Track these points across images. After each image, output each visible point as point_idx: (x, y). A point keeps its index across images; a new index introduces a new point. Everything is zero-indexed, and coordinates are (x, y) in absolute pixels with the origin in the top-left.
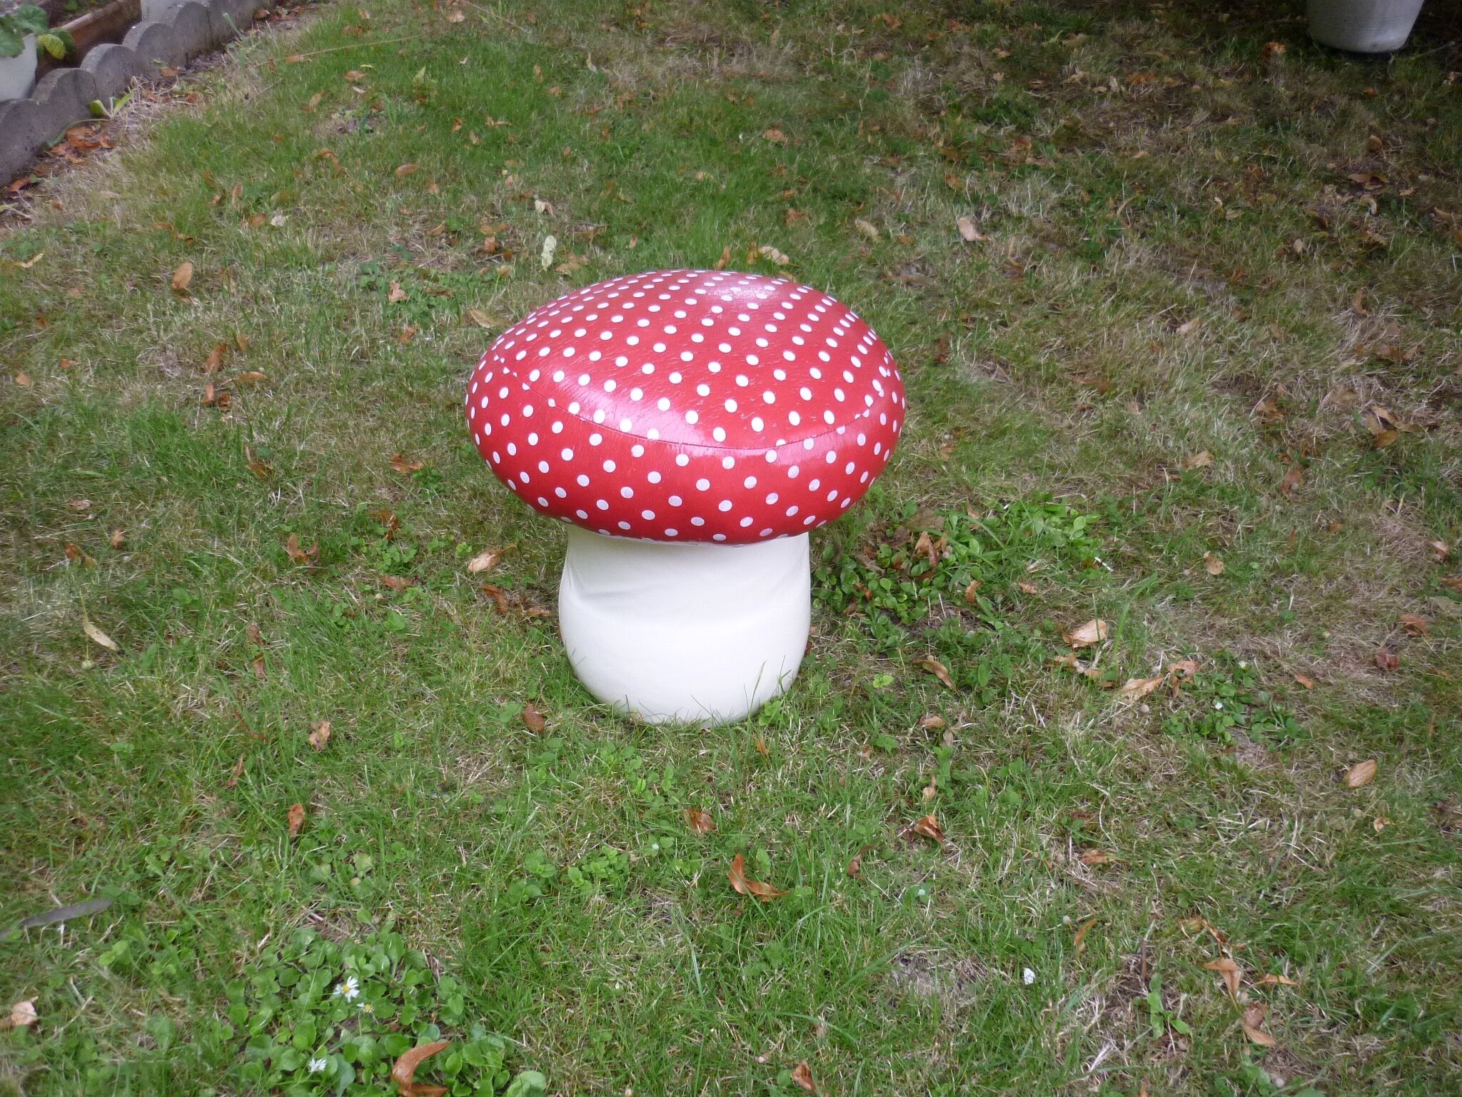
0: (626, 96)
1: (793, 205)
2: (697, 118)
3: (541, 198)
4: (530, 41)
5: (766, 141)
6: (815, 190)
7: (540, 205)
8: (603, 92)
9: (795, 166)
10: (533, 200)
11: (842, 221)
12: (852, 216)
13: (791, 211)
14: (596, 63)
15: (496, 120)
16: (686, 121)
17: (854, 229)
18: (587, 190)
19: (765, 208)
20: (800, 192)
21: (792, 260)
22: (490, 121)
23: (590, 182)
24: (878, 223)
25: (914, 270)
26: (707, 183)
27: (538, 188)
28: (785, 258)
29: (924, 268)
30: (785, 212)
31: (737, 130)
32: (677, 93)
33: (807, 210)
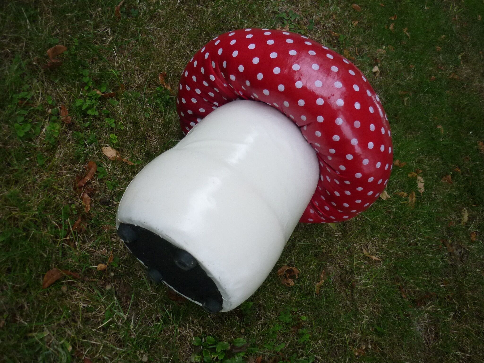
0: (456, 77)
1: (453, 176)
2: (466, 110)
3: (380, 68)
4: (454, 28)
5: (476, 144)
6: (468, 180)
7: (376, 69)
8: (451, 66)
9: (473, 164)
10: (377, 64)
11: (461, 202)
12: (467, 205)
13: (449, 177)
14: (463, 58)
15: (407, 31)
16: (462, 106)
17: (461, 210)
18: (399, 84)
19: (443, 164)
20: (463, 174)
21: (423, 193)
22: (405, 30)
23: (404, 83)
24: (471, 218)
25: (459, 250)
26: (438, 132)
27: (385, 64)
28: (423, 190)
29: (463, 255)
30: (447, 174)
31: (472, 130)
32: (472, 95)
33: (455, 184)
